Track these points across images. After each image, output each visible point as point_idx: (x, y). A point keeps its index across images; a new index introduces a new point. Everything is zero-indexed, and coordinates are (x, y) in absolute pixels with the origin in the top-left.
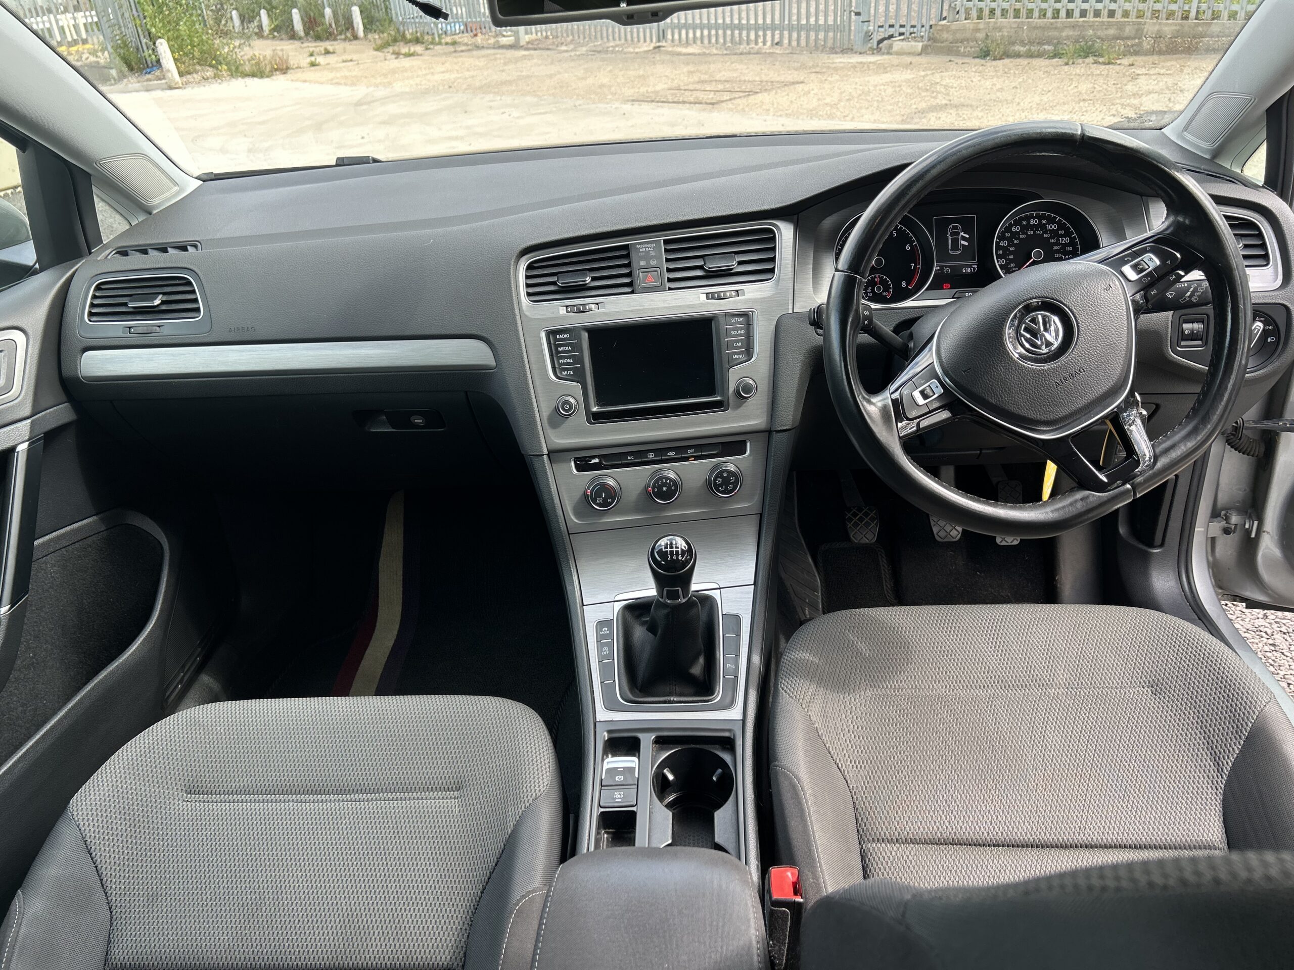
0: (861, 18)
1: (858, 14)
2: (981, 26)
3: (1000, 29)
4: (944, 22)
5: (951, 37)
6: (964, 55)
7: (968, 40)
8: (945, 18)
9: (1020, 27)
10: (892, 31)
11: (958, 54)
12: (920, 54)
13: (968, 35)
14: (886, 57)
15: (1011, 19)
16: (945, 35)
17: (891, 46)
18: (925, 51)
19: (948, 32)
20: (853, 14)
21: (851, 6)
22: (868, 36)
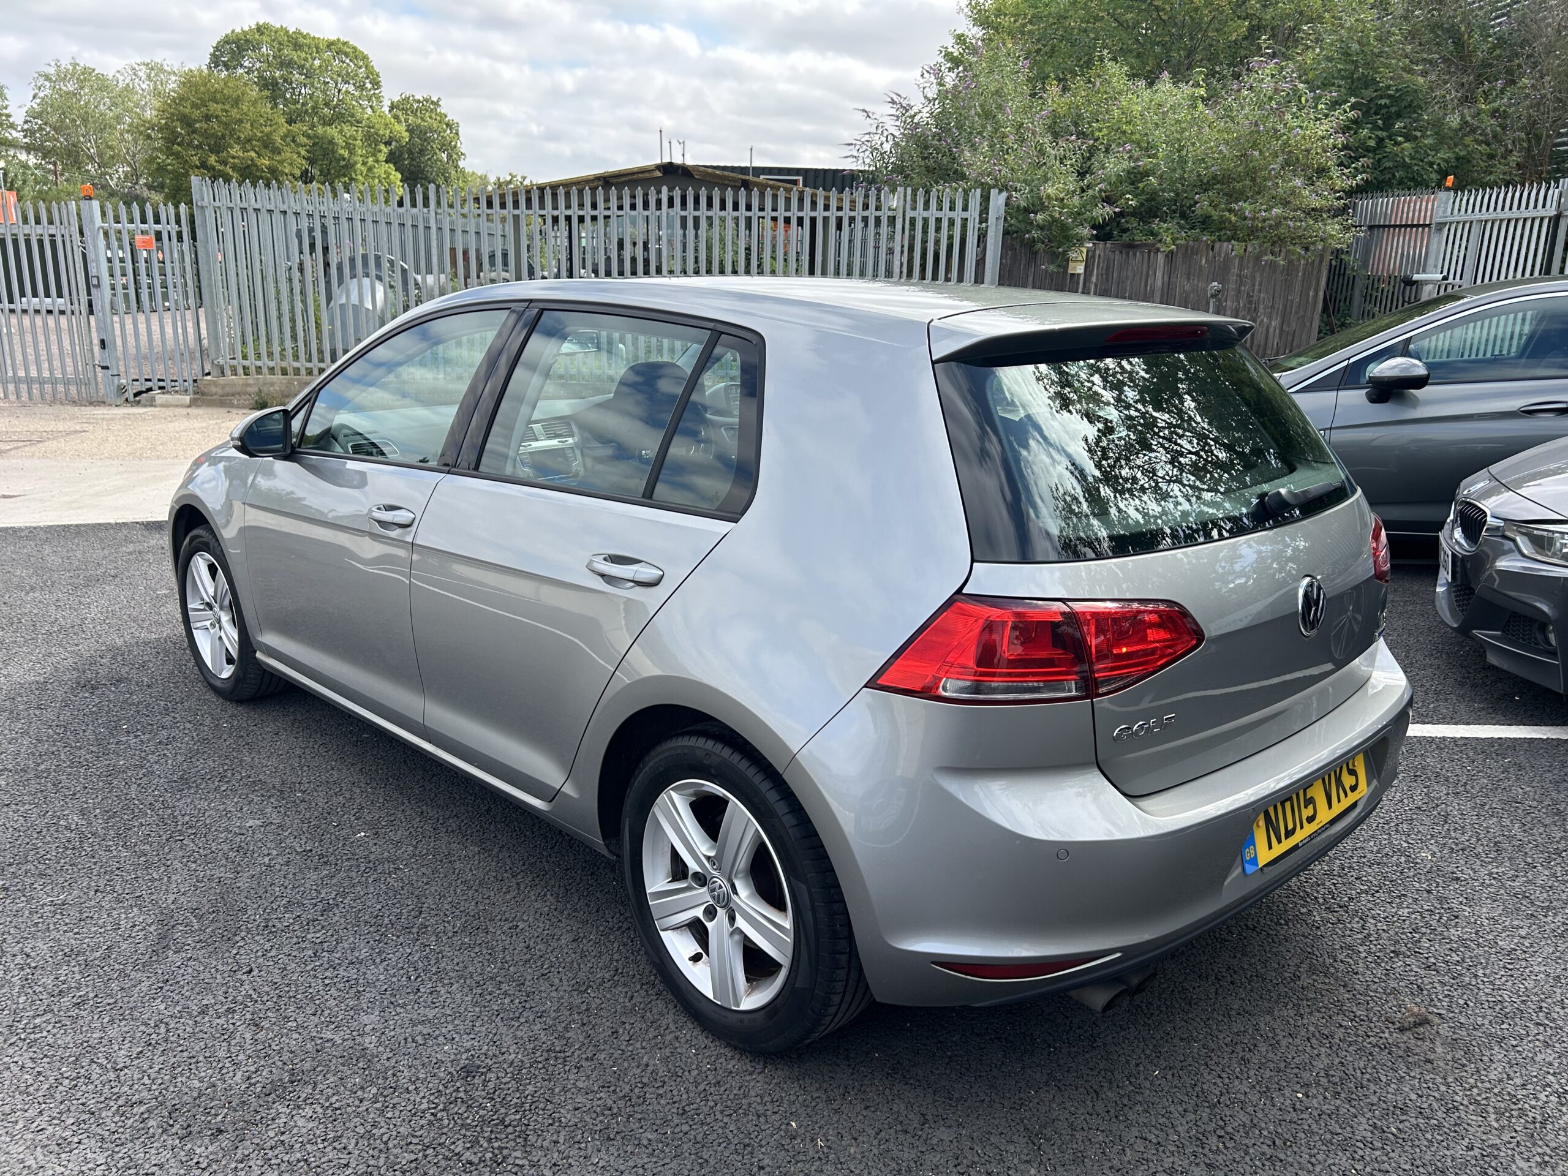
0: (110, 372)
1: (106, 368)
2: (251, 382)
3: (272, 384)
4: (209, 378)
5: (220, 392)
6: (238, 407)
7: (239, 394)
8: (208, 374)
9: (290, 382)
10: (149, 384)
11: (232, 406)
12: (189, 406)
13: (238, 389)
14: (149, 409)
15: (278, 377)
16: (213, 389)
17: (153, 399)
18: (193, 403)
19: (216, 386)
20: (99, 369)
21: (94, 360)
22: (122, 389)
